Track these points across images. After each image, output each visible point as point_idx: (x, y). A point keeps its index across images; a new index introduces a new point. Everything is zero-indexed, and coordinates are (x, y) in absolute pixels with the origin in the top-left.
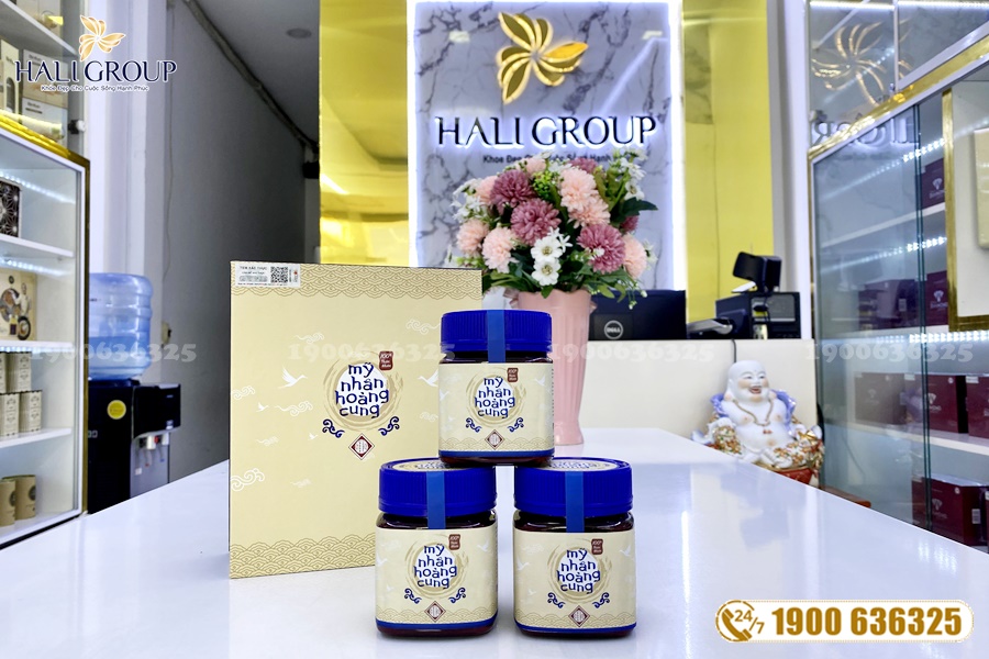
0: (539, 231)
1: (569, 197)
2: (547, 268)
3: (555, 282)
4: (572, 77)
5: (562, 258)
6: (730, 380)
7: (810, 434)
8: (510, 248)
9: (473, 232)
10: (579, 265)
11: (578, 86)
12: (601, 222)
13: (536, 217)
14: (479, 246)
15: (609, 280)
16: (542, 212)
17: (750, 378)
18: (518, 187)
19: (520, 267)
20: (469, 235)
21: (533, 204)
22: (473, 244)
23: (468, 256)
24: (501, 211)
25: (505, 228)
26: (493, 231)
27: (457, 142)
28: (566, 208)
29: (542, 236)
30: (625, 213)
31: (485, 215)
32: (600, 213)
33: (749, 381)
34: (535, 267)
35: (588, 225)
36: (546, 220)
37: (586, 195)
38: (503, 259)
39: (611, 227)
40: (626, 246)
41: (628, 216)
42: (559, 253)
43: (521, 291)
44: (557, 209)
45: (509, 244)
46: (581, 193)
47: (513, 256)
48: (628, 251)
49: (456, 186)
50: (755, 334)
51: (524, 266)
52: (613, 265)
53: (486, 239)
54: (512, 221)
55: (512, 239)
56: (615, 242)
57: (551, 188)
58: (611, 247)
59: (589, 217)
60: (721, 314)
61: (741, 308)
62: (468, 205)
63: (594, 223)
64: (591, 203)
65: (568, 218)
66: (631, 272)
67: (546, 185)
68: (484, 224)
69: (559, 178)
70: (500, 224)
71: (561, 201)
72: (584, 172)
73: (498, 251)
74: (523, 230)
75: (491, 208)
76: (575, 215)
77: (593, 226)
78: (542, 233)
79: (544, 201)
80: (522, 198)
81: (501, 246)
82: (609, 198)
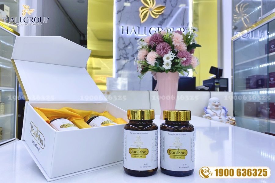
0: (165, 52)
1: (175, 42)
2: (167, 64)
3: (170, 68)
4: (161, 16)
5: (172, 61)
6: (209, 103)
7: (233, 119)
8: (155, 58)
9: (143, 53)
10: (178, 63)
11: (163, 18)
12: (184, 50)
13: (164, 48)
14: (145, 57)
15: (185, 69)
16: (166, 46)
17: (215, 102)
18: (159, 38)
19: (159, 64)
20: (142, 54)
21: (163, 44)
22: (143, 57)
23: (141, 60)
24: (152, 46)
25: (154, 52)
26: (150, 53)
27: (127, 33)
28: (174, 45)
29: (166, 54)
30: (191, 48)
31: (147, 47)
32: (184, 47)
34: (164, 63)
35: (180, 51)
36: (167, 49)
37: (180, 41)
38: (153, 61)
39: (187, 52)
40: (192, 58)
41: (192, 49)
42: (172, 59)
43: (157, 72)
44: (171, 45)
45: (155, 56)
46: (179, 40)
47: (156, 60)
48: (192, 59)
49: (127, 46)
50: (215, 90)
51: (160, 64)
52: (188, 64)
53: (148, 55)
54: (156, 49)
55: (156, 55)
56: (189, 56)
57: (169, 39)
58: (188, 58)
59: (181, 48)
60: (205, 84)
61: (211, 82)
62: (142, 45)
63: (182, 50)
64: (181, 44)
65: (174, 49)
66: (193, 66)
67: (167, 38)
68: (147, 50)
69: (172, 35)
70: (152, 50)
71: (172, 43)
72: (179, 34)
73: (152, 59)
74: (160, 52)
75: (149, 46)
76: (176, 48)
77: (182, 51)
78: (166, 53)
79: (167, 43)
80: (160, 42)
81: (152, 57)
82: (187, 43)
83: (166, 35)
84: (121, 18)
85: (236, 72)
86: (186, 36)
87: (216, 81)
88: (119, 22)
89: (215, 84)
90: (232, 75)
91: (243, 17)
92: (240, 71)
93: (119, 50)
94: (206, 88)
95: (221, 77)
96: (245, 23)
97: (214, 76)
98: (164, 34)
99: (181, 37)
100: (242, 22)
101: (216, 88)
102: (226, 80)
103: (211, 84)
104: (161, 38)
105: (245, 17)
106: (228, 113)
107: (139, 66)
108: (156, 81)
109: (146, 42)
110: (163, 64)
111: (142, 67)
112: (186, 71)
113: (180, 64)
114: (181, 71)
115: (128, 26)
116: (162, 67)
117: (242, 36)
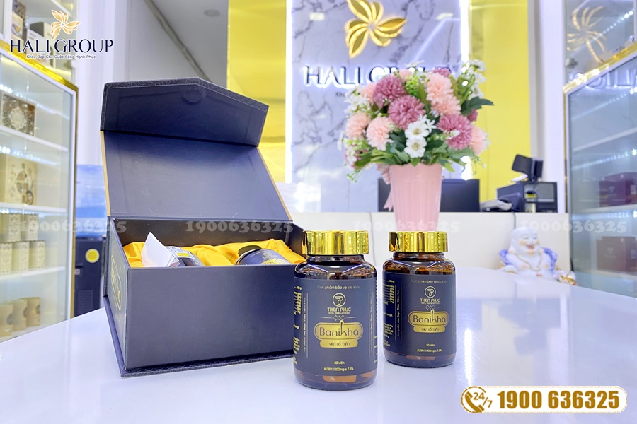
0: (410, 119)
1: (433, 94)
2: (416, 145)
3: (421, 155)
4: (395, 41)
5: (426, 138)
6: (513, 240)
7: (569, 277)
8: (388, 131)
9: (359, 121)
10: (440, 143)
11: (400, 46)
12: (454, 113)
13: (408, 109)
14: (364, 131)
15: (456, 157)
16: (412, 105)
17: (527, 238)
18: (394, 87)
19: (395, 145)
20: (356, 123)
21: (406, 99)
22: (359, 131)
23: (355, 139)
24: (380, 106)
25: (384, 117)
26: (375, 120)
27: (318, 83)
28: (430, 102)
29: (413, 122)
30: (470, 107)
31: (369, 109)
32: (454, 106)
33: (526, 240)
34: (407, 144)
35: (445, 115)
36: (416, 110)
37: (445, 92)
38: (383, 139)
39: (462, 117)
40: (473, 130)
41: (472, 109)
42: (426, 134)
43: (391, 165)
44: (423, 103)
45: (388, 128)
46: (442, 91)
47: (390, 138)
48: (473, 134)
49: (317, 112)
50: (526, 210)
51: (398, 144)
52: (463, 144)
53: (369, 126)
54: (389, 112)
55: (390, 124)
56: (466, 126)
57: (419, 87)
58: (463, 130)
59: (446, 109)
60: (502, 197)
61: (517, 192)
62: (355, 103)
63: (450, 113)
64: (448, 98)
65: (430, 110)
66: (475, 150)
67: (415, 86)
68: (367, 116)
69: (426, 80)
70: (380, 114)
71: (426, 97)
72: (443, 76)
73: (379, 134)
74: (398, 118)
75: (372, 104)
76: (436, 107)
77: (449, 115)
78: (413, 120)
79: (414, 97)
80: (397, 96)
81: (381, 130)
82: (460, 96)
83: (411, 80)
84: (303, 48)
85: (576, 168)
86: (458, 82)
87: (528, 189)
88: (299, 57)
89: (527, 196)
90: (566, 175)
91: (590, 39)
92: (586, 165)
93: (300, 122)
94: (506, 204)
95: (539, 180)
96: (593, 53)
97: (522, 177)
98: (406, 78)
99: (446, 83)
100: (586, 50)
101: (527, 206)
102: (552, 186)
103: (516, 196)
104: (400, 85)
105: (595, 39)
106: (557, 263)
107: (350, 153)
108: (390, 185)
109: (365, 95)
110: (406, 146)
111: (356, 155)
112: (457, 161)
113: (445, 146)
114: (447, 162)
115: (319, 65)
116: (403, 153)
117: (587, 83)
